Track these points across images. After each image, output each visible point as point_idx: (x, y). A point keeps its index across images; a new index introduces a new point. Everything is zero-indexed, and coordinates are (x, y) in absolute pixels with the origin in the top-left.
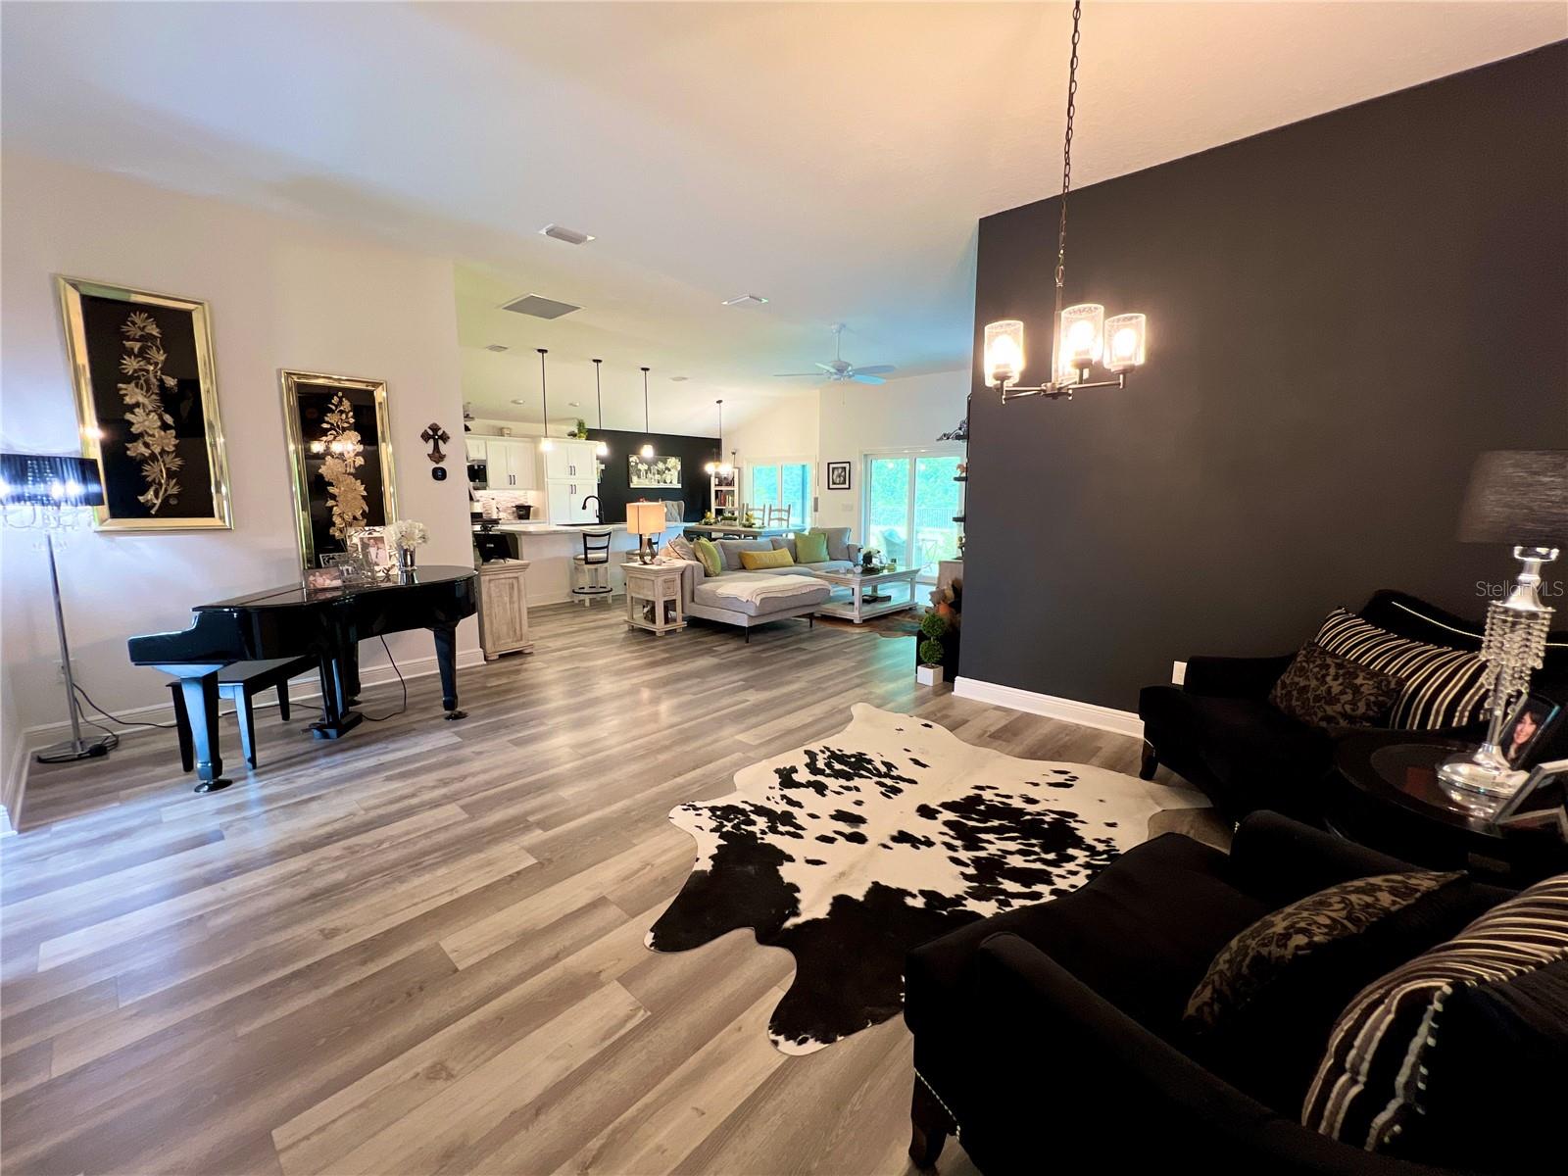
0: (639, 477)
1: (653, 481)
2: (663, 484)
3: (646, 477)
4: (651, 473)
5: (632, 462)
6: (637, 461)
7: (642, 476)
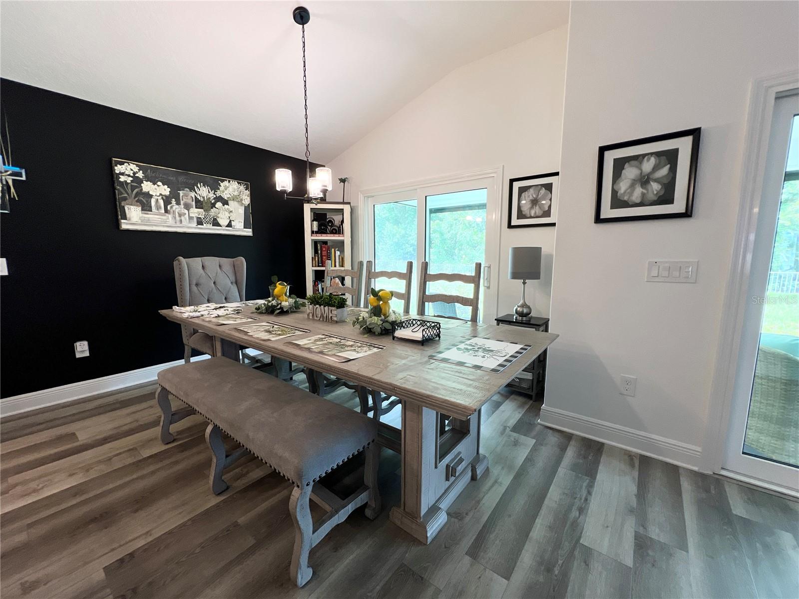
1: (185, 219)
2: (210, 226)
3: (166, 211)
4: (178, 203)
5: (123, 174)
6: (140, 175)
7: (158, 208)
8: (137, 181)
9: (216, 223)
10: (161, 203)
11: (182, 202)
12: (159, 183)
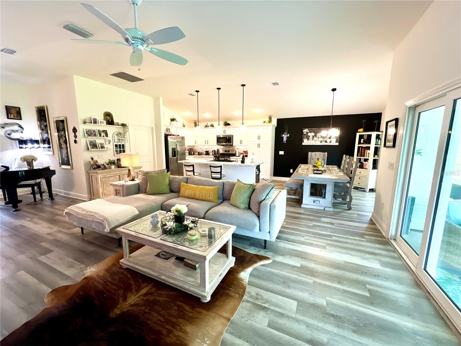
0: (308, 139)
1: (317, 141)
2: (324, 143)
3: (313, 140)
4: (316, 137)
5: (304, 132)
6: (308, 131)
7: (311, 139)
8: (307, 133)
9: (326, 142)
10: (312, 138)
11: (317, 137)
12: (312, 133)
